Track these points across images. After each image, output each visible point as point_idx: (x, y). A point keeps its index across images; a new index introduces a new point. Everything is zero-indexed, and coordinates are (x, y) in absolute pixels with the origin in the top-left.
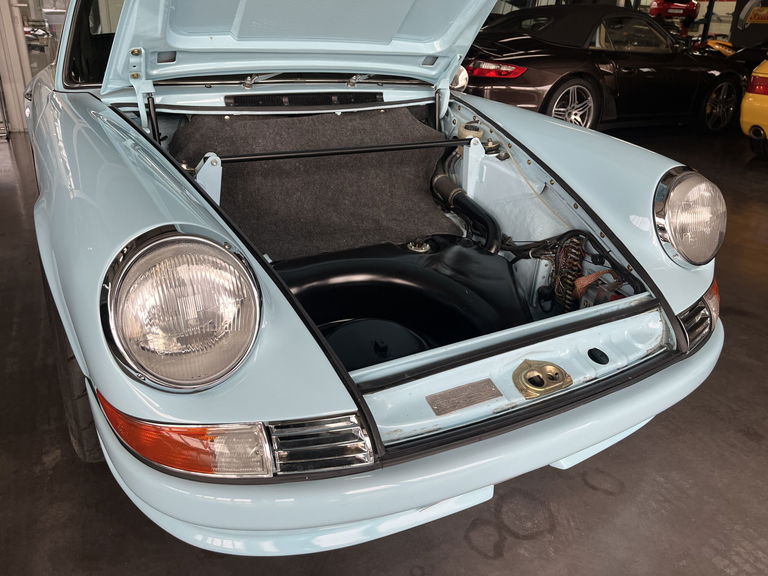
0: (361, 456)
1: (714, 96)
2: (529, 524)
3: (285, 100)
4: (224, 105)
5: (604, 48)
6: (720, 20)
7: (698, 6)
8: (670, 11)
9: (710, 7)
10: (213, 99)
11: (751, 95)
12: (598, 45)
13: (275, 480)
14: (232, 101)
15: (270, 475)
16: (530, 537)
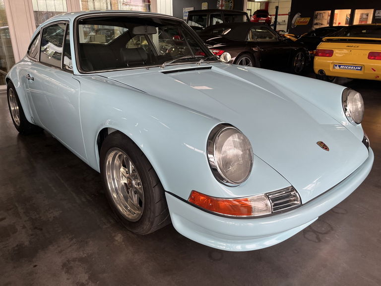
0: (296, 202)
1: (296, 58)
2: (323, 229)
5: (252, 40)
6: (279, 24)
7: (271, 18)
8: (260, 21)
9: (276, 19)
11: (317, 57)
12: (249, 39)
13: (273, 214)
15: (271, 213)
16: (326, 233)
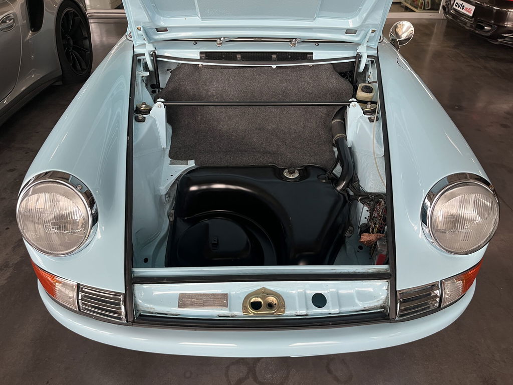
3: (239, 56)
4: (199, 58)
10: (193, 53)
14: (204, 55)
15: (77, 310)
